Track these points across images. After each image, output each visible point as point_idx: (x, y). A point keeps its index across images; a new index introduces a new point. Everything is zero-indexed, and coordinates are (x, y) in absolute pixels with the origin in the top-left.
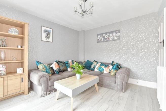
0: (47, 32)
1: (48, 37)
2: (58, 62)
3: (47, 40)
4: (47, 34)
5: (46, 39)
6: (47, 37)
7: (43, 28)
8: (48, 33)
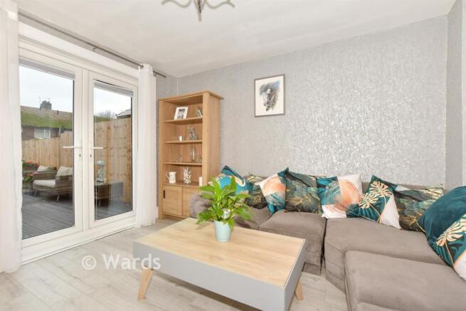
0: (269, 91)
1: (270, 103)
2: (287, 175)
3: (271, 112)
4: (270, 96)
5: (267, 110)
6: (268, 103)
7: (259, 84)
8: (271, 91)
